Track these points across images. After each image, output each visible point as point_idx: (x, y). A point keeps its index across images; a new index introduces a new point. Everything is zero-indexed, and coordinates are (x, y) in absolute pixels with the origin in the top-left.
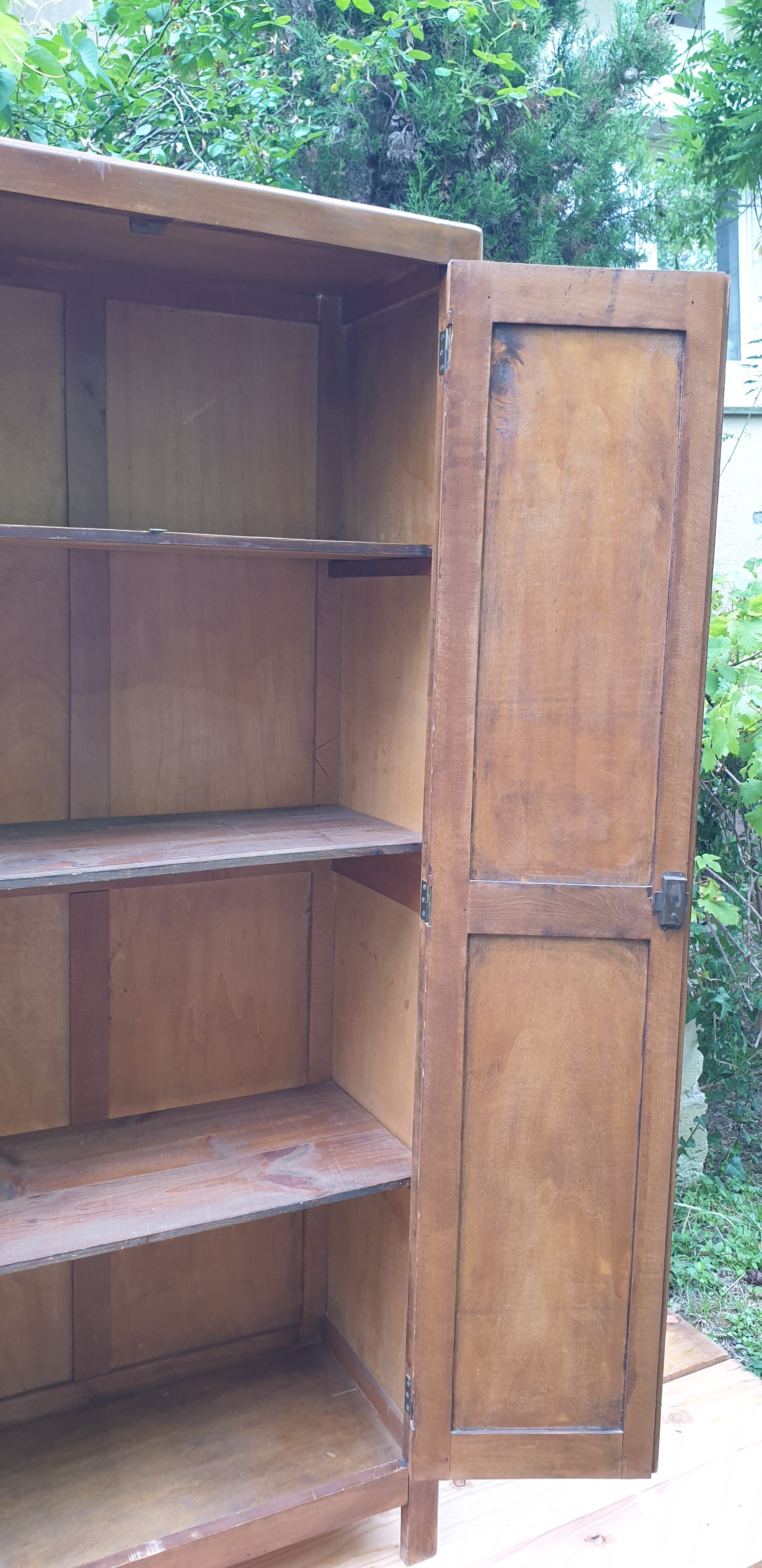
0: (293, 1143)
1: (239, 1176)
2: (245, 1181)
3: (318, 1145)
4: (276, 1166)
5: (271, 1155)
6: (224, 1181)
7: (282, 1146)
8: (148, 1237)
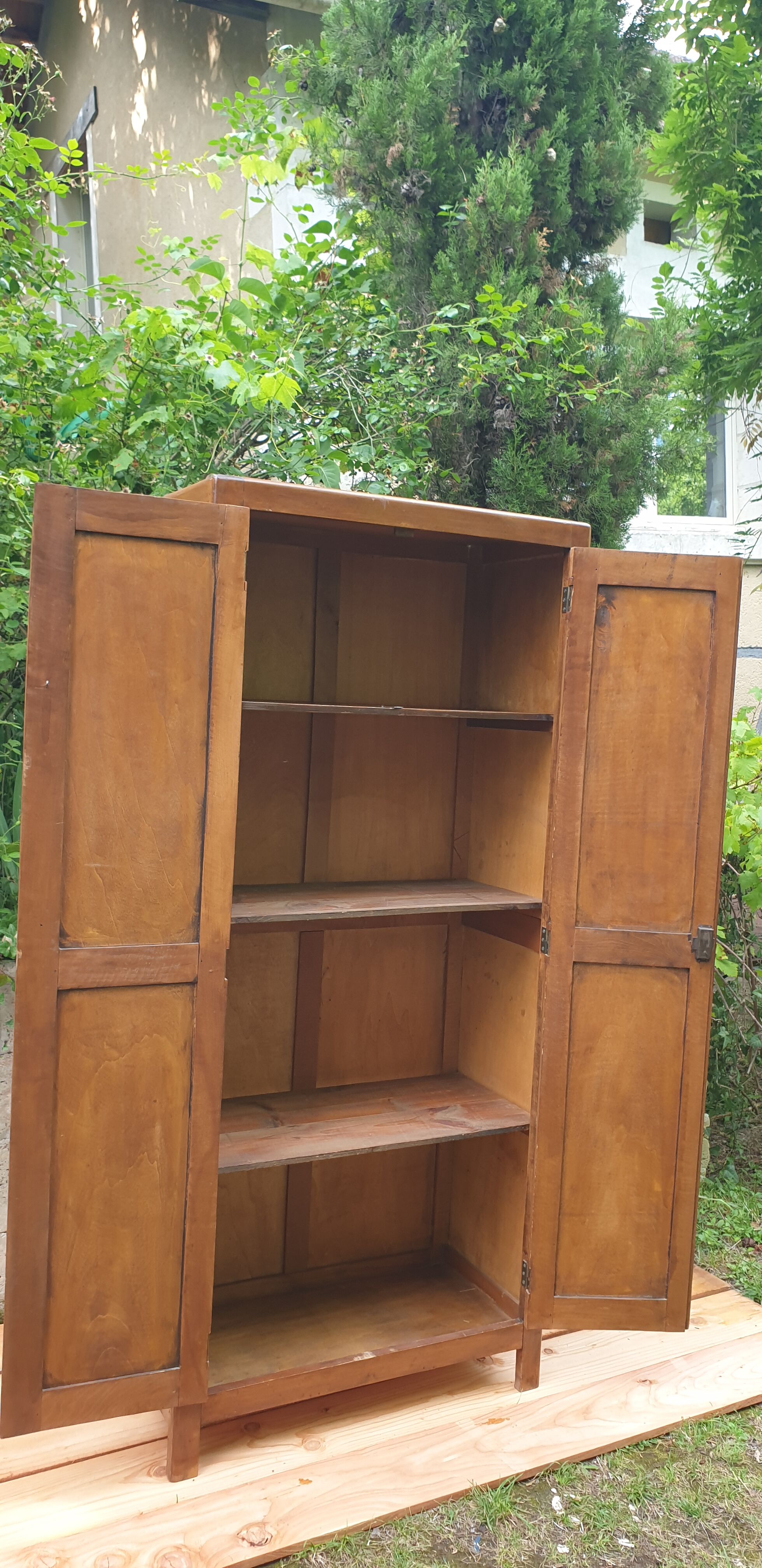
0: (446, 1104)
1: (417, 1119)
2: (422, 1122)
3: (462, 1106)
4: (439, 1116)
5: (434, 1110)
6: (410, 1122)
7: (439, 1106)
8: (373, 1148)
